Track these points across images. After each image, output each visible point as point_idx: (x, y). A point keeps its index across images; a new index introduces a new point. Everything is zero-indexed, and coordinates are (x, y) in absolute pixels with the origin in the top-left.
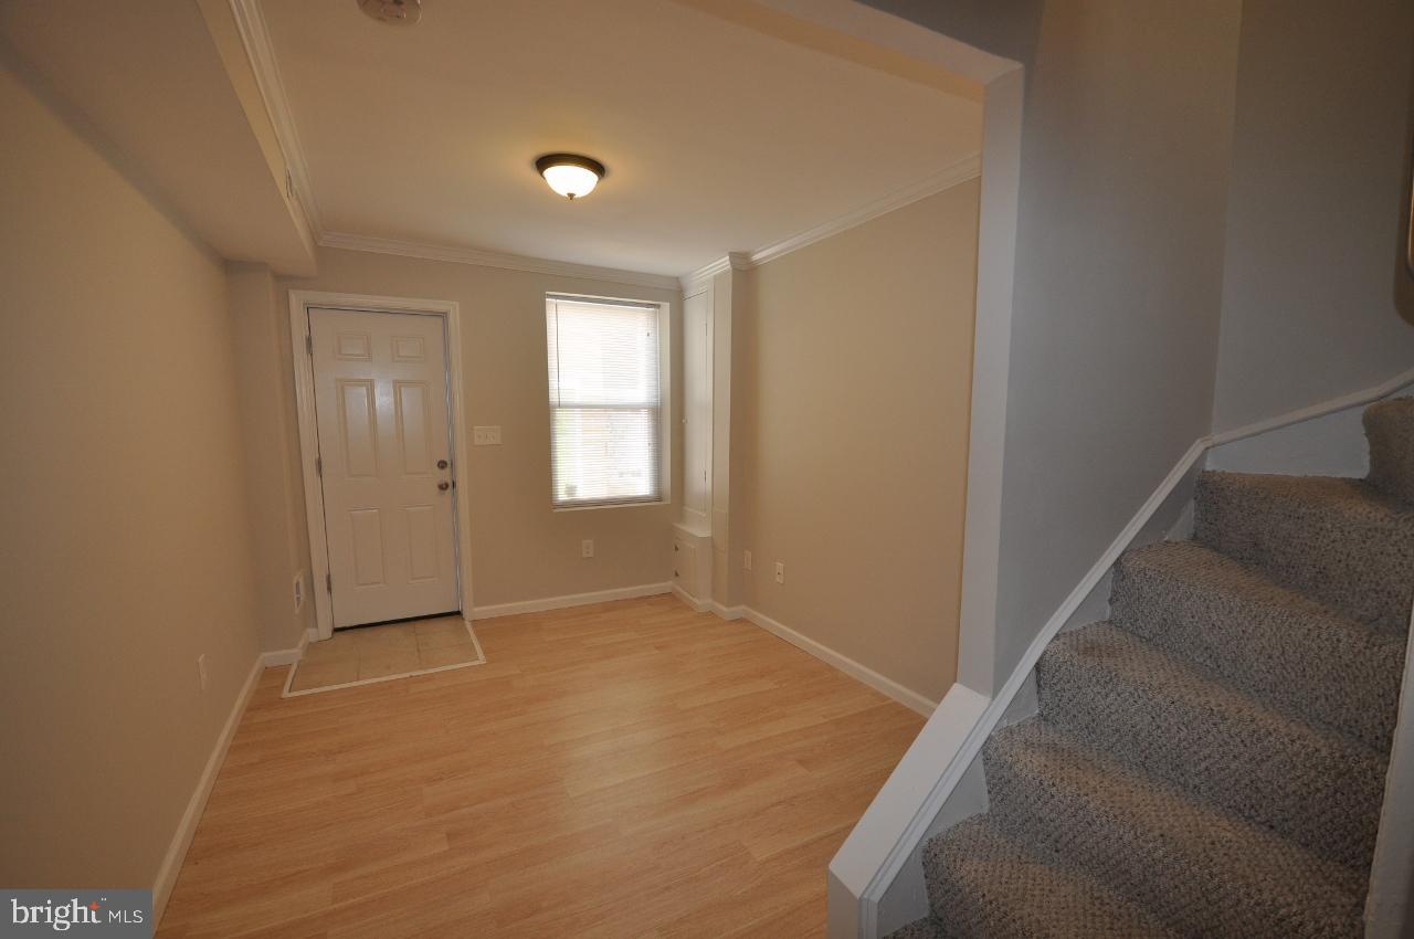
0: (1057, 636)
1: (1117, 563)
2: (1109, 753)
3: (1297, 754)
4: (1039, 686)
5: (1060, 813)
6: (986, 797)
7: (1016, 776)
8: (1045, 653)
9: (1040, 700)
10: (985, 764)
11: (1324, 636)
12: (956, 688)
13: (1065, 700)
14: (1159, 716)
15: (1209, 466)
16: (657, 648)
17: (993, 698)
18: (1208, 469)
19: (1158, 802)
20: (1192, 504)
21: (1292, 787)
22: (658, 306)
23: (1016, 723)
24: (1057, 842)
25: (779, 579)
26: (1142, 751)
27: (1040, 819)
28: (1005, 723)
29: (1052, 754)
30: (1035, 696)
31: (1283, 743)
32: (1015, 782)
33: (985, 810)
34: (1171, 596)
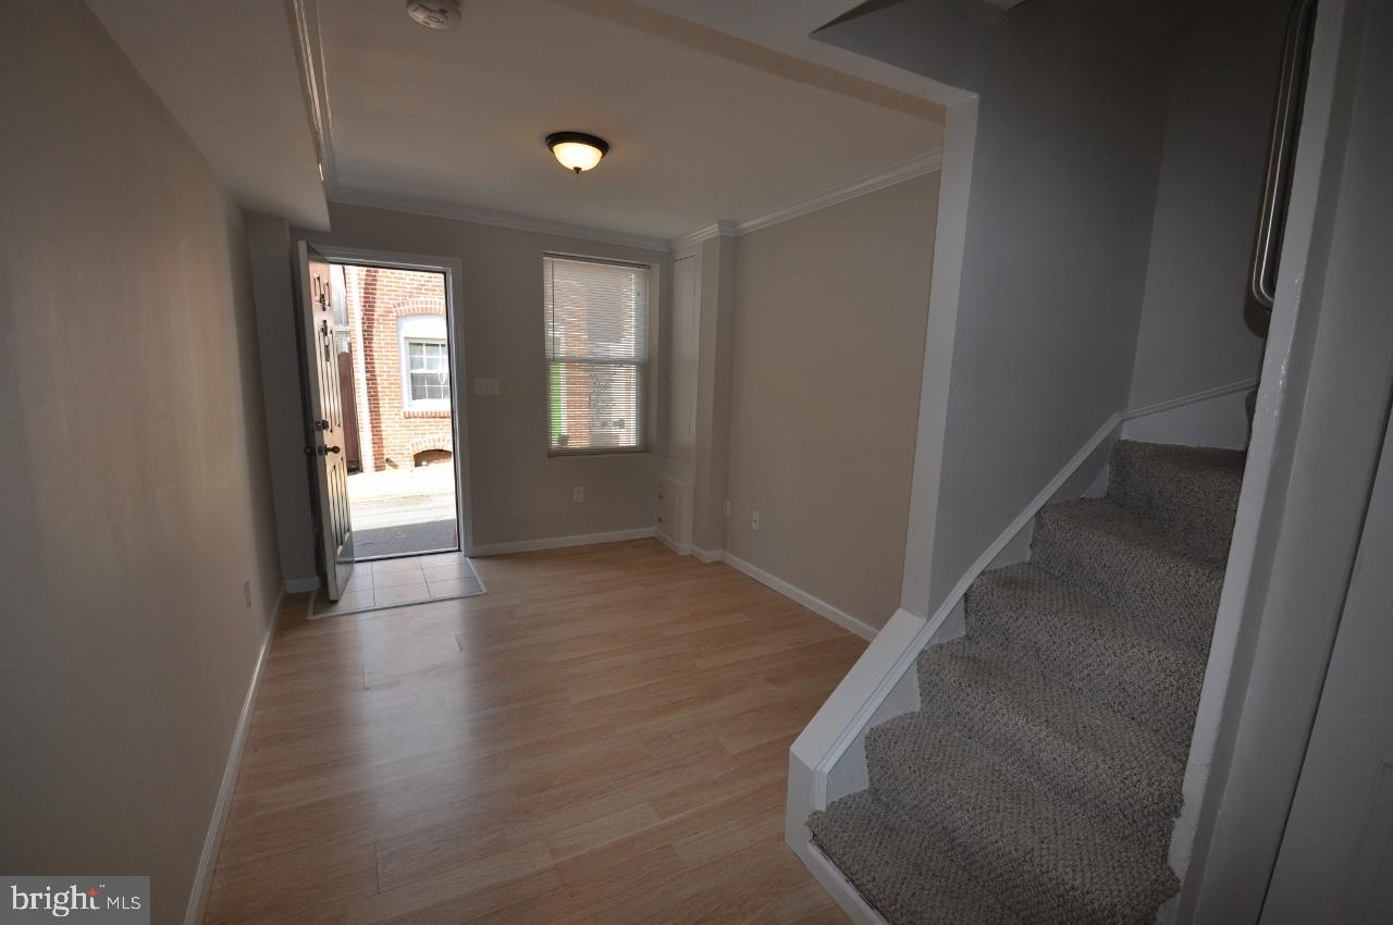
0: (983, 573)
1: (1038, 514)
2: (1017, 665)
3: (1152, 662)
4: (966, 612)
5: (972, 709)
6: (918, 698)
7: (942, 680)
8: (972, 586)
9: (967, 624)
10: (919, 672)
11: (1180, 572)
12: (900, 612)
13: (986, 623)
14: (1055, 634)
15: (1124, 437)
16: (643, 585)
17: (928, 620)
18: (1123, 438)
19: (1048, 699)
20: (1108, 467)
21: (1147, 687)
22: (649, 267)
23: (946, 641)
24: (970, 730)
25: (755, 526)
26: (1042, 663)
27: (958, 713)
28: (937, 641)
29: (971, 663)
30: (964, 621)
31: (1142, 654)
32: (940, 685)
33: (917, 709)
34: (1075, 542)
